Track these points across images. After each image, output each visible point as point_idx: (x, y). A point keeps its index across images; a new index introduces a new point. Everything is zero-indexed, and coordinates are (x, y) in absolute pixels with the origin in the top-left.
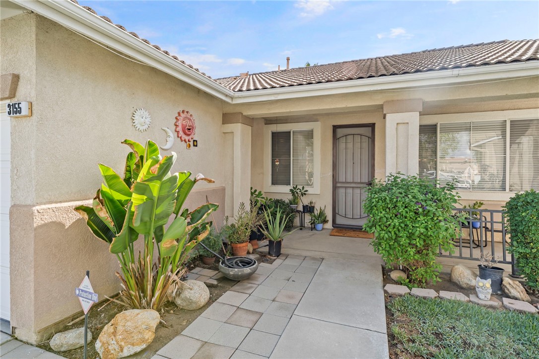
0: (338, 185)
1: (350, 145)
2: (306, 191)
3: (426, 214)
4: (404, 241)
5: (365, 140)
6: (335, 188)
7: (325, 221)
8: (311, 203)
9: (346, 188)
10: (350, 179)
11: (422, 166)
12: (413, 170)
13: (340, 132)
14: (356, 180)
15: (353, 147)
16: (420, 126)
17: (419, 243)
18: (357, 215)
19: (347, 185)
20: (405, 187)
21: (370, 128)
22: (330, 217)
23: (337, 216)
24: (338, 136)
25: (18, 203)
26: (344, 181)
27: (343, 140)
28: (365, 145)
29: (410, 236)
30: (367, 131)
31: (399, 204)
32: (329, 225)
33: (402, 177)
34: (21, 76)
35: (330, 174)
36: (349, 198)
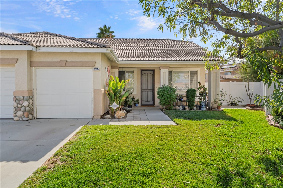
0: (143, 90)
1: (146, 77)
2: (132, 93)
3: (170, 93)
4: (166, 99)
5: (151, 75)
6: (142, 91)
7: (139, 103)
8: (133, 97)
9: (145, 91)
10: (146, 88)
11: (169, 83)
12: (167, 84)
13: (143, 72)
14: (148, 89)
15: (147, 77)
16: (169, 71)
17: (169, 99)
18: (149, 100)
19: (146, 90)
20: (166, 88)
21: (153, 71)
22: (140, 102)
23: (142, 101)
24: (142, 73)
25: (95, 89)
26: (145, 89)
27: (144, 75)
28: (151, 77)
29: (168, 98)
30: (152, 72)
31: (165, 91)
32: (140, 105)
33: (165, 85)
34: (96, 62)
35: (140, 86)
36: (146, 95)
